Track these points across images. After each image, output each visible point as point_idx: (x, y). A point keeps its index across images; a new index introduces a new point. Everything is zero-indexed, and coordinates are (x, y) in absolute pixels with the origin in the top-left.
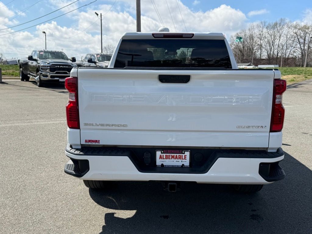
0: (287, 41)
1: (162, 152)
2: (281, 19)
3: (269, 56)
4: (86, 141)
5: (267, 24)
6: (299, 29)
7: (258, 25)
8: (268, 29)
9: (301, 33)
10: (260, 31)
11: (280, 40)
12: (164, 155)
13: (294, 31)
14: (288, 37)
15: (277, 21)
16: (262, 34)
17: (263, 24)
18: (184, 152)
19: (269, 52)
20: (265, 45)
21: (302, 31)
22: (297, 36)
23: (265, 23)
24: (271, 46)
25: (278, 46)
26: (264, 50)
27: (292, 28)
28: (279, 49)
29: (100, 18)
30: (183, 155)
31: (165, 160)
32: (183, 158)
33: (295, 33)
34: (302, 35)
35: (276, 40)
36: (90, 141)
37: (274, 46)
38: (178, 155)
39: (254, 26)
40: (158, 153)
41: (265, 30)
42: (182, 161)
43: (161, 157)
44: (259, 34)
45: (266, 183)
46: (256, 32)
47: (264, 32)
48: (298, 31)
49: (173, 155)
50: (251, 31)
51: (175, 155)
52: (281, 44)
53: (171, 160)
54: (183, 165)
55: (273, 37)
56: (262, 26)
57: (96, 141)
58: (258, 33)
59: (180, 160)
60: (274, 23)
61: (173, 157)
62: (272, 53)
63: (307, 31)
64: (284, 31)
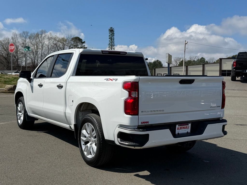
0: (49, 52)
1: (179, 125)
2: (42, 30)
3: (34, 64)
4: (142, 123)
5: (29, 34)
6: (58, 41)
7: (21, 34)
8: (31, 39)
9: (60, 45)
10: (23, 40)
11: (42, 50)
12: (179, 127)
13: (54, 42)
14: (49, 47)
15: (38, 32)
16: (25, 43)
17: (26, 34)
19: (33, 61)
20: (29, 54)
21: (60, 43)
22: (57, 46)
23: (27, 33)
24: (35, 55)
25: (41, 55)
26: (28, 58)
27: (52, 40)
28: (42, 58)
30: (188, 126)
31: (180, 130)
32: (188, 128)
33: (55, 45)
34: (61, 46)
35: (39, 50)
36: (144, 123)
37: (37, 55)
38: (185, 126)
39: (17, 35)
40: (177, 126)
41: (28, 40)
42: (187, 130)
43: (178, 129)
44: (23, 43)
46: (20, 41)
47: (27, 42)
48: (58, 43)
49: (183, 126)
50: (14, 40)
51: (184, 126)
52: (43, 53)
53: (182, 130)
54: (188, 132)
55: (35, 47)
56: (24, 36)
57: (147, 122)
58: (21, 42)
59: (186, 129)
60: (36, 34)
61: (183, 128)
62: (36, 61)
63: (65, 43)
64: (46, 42)
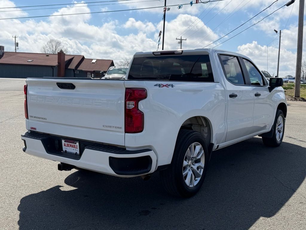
4: (31, 128)
12: (66, 143)
18: (76, 142)
29: (279, 35)
30: (76, 145)
31: (67, 147)
32: (76, 147)
36: (33, 128)
40: (63, 142)
42: (75, 150)
43: (64, 145)
45: (115, 175)
49: (71, 144)
53: (70, 148)
54: (76, 153)
